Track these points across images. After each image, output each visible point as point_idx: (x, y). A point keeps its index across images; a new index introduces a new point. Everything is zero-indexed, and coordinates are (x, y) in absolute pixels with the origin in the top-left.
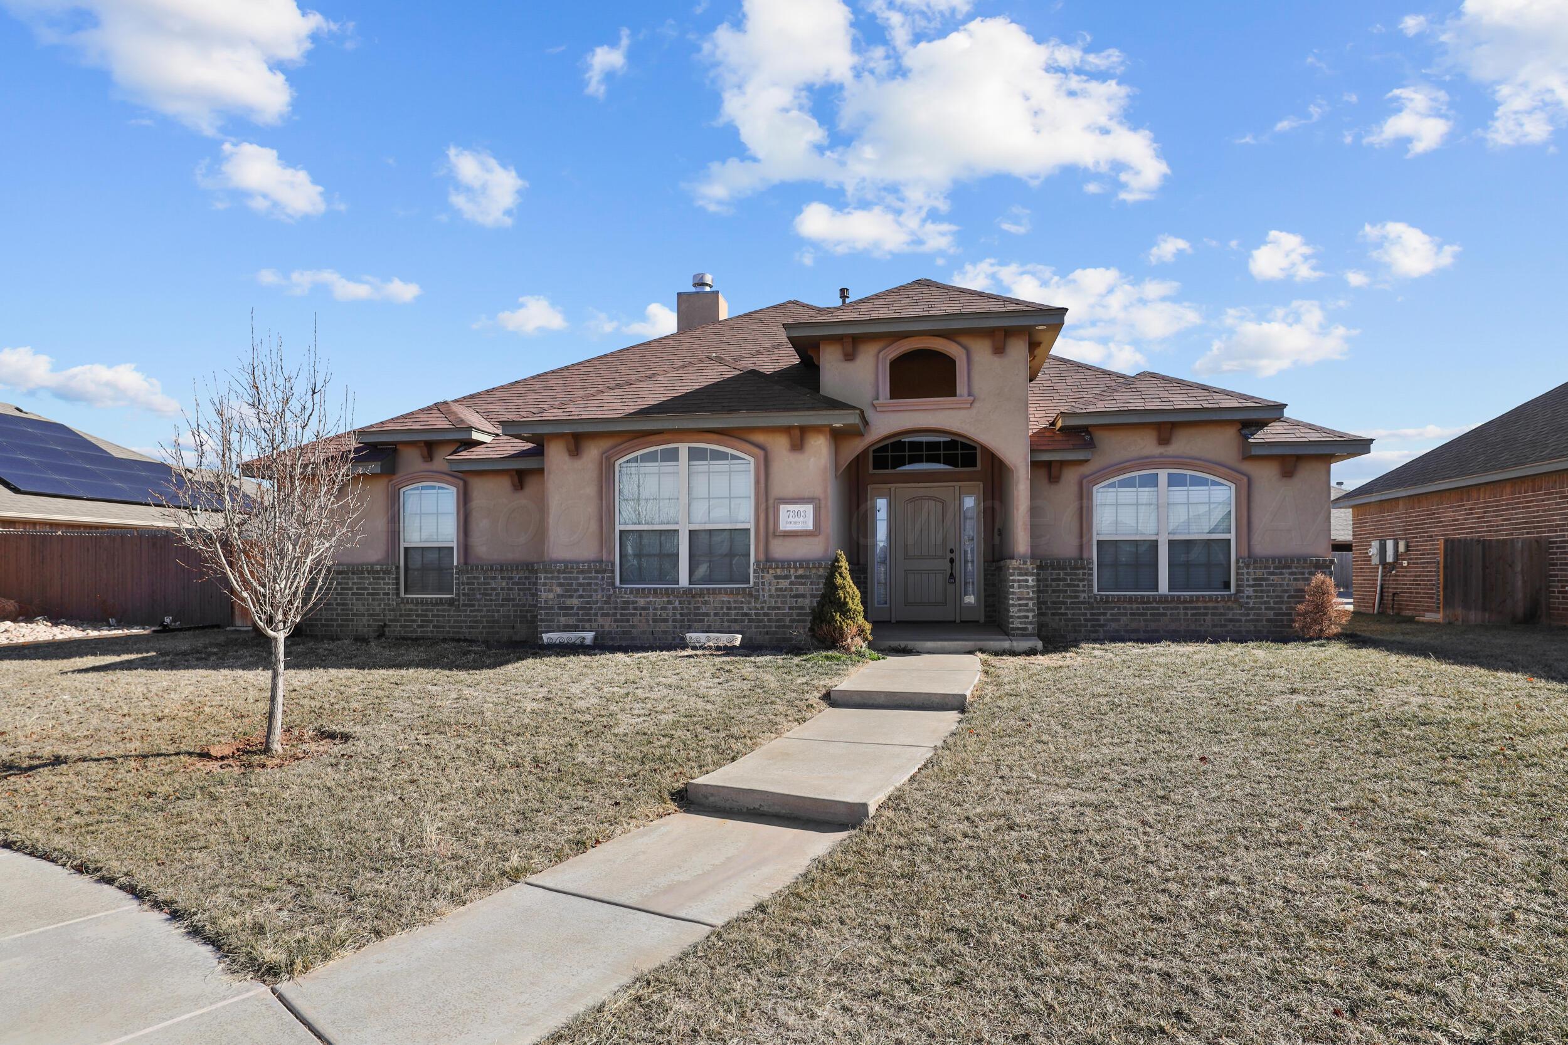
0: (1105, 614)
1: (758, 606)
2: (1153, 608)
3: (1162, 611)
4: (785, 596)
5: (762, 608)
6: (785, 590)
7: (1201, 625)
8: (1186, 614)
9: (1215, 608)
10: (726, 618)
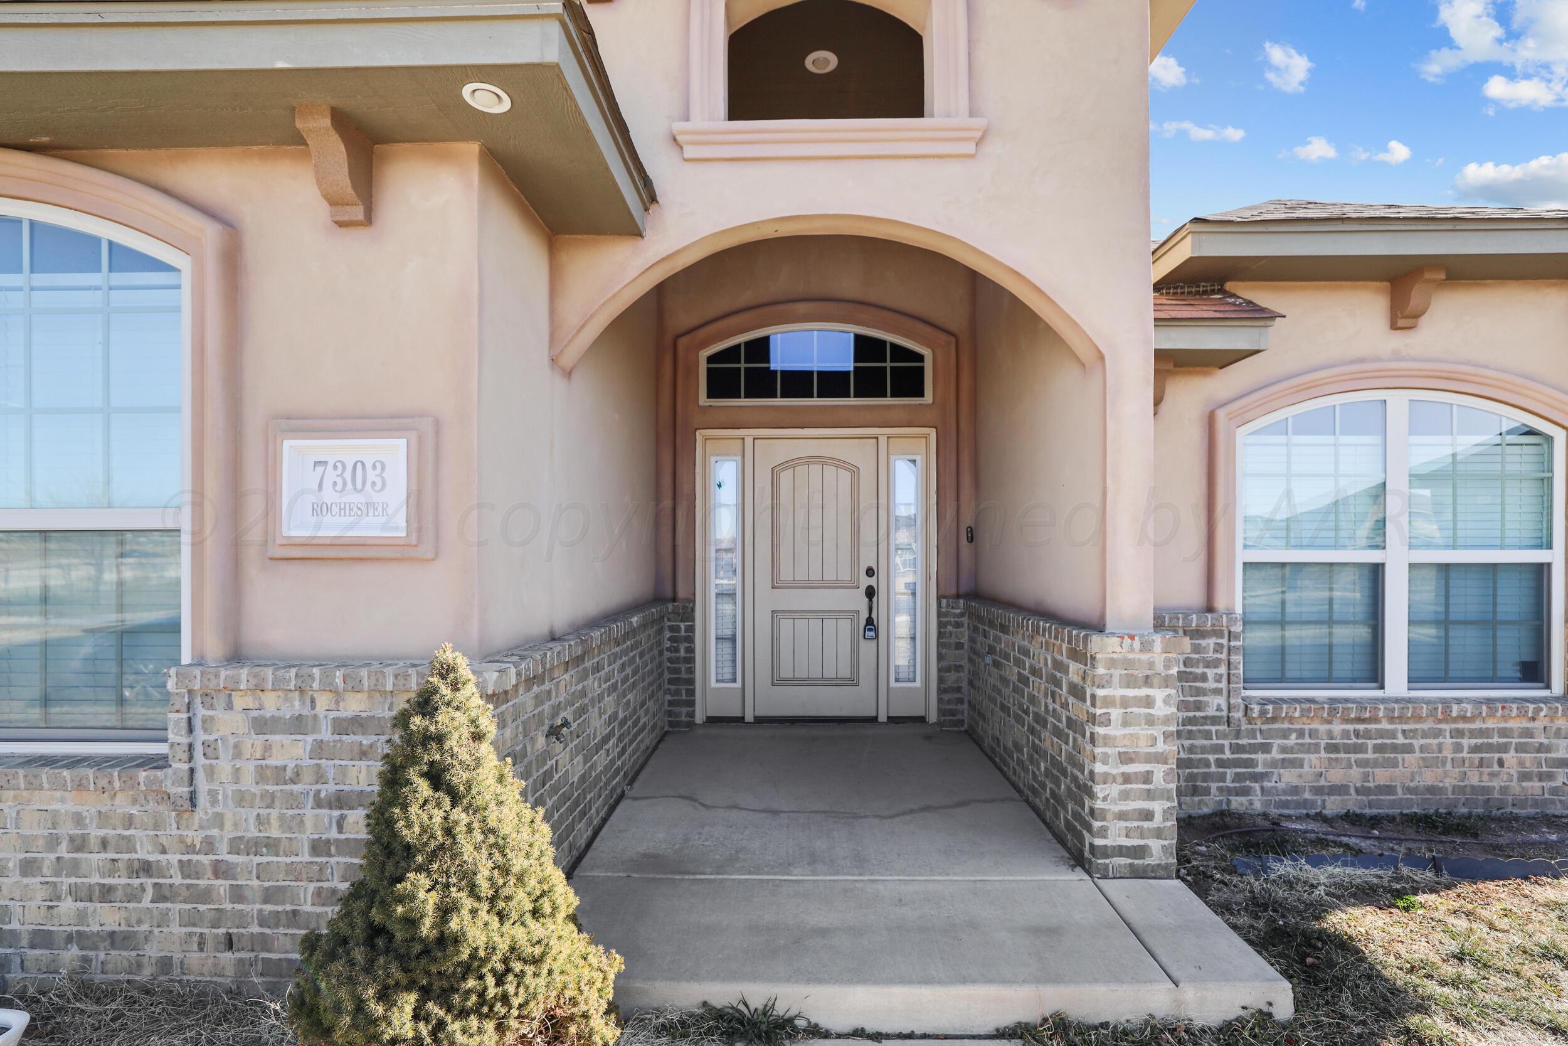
0: (1266, 748)
1: (195, 836)
2: (1381, 734)
3: (1401, 740)
4: (293, 801)
5: (209, 845)
6: (296, 778)
7: (1492, 775)
8: (1458, 748)
9: (1528, 733)
10: (66, 881)
